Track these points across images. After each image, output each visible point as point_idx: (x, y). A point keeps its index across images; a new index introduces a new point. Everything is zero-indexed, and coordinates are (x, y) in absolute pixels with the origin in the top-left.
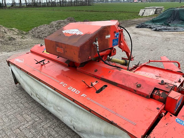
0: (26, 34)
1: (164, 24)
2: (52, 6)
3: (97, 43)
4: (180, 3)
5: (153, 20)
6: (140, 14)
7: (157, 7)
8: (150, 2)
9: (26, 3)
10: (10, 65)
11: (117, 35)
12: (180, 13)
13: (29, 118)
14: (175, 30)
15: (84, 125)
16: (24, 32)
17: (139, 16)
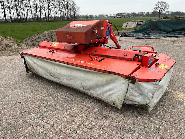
0: (21, 42)
1: (144, 34)
2: (37, 21)
3: (96, 31)
4: (159, 17)
5: (135, 31)
6: (124, 26)
7: (138, 21)
8: (132, 17)
9: (11, 19)
10: (24, 56)
11: (109, 28)
12: (158, 23)
13: (44, 92)
14: (154, 37)
15: (91, 83)
16: (19, 41)
17: (123, 29)
